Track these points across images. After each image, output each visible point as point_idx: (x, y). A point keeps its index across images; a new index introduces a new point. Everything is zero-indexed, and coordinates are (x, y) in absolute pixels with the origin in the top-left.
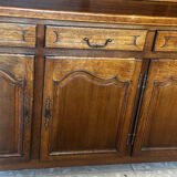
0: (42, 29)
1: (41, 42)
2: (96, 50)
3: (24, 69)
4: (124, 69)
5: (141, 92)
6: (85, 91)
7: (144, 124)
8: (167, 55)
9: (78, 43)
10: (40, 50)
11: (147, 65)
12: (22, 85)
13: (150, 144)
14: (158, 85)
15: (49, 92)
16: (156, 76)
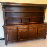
0: (18, 27)
1: (18, 28)
2: (23, 28)
3: (16, 31)
4: (26, 30)
5: (28, 32)
6: (22, 33)
7: (29, 36)
8: (30, 28)
9: (21, 28)
10: (18, 29)
11: (28, 29)
12: (16, 33)
13: (30, 38)
14: (30, 31)
15: (19, 33)
16: (29, 30)
